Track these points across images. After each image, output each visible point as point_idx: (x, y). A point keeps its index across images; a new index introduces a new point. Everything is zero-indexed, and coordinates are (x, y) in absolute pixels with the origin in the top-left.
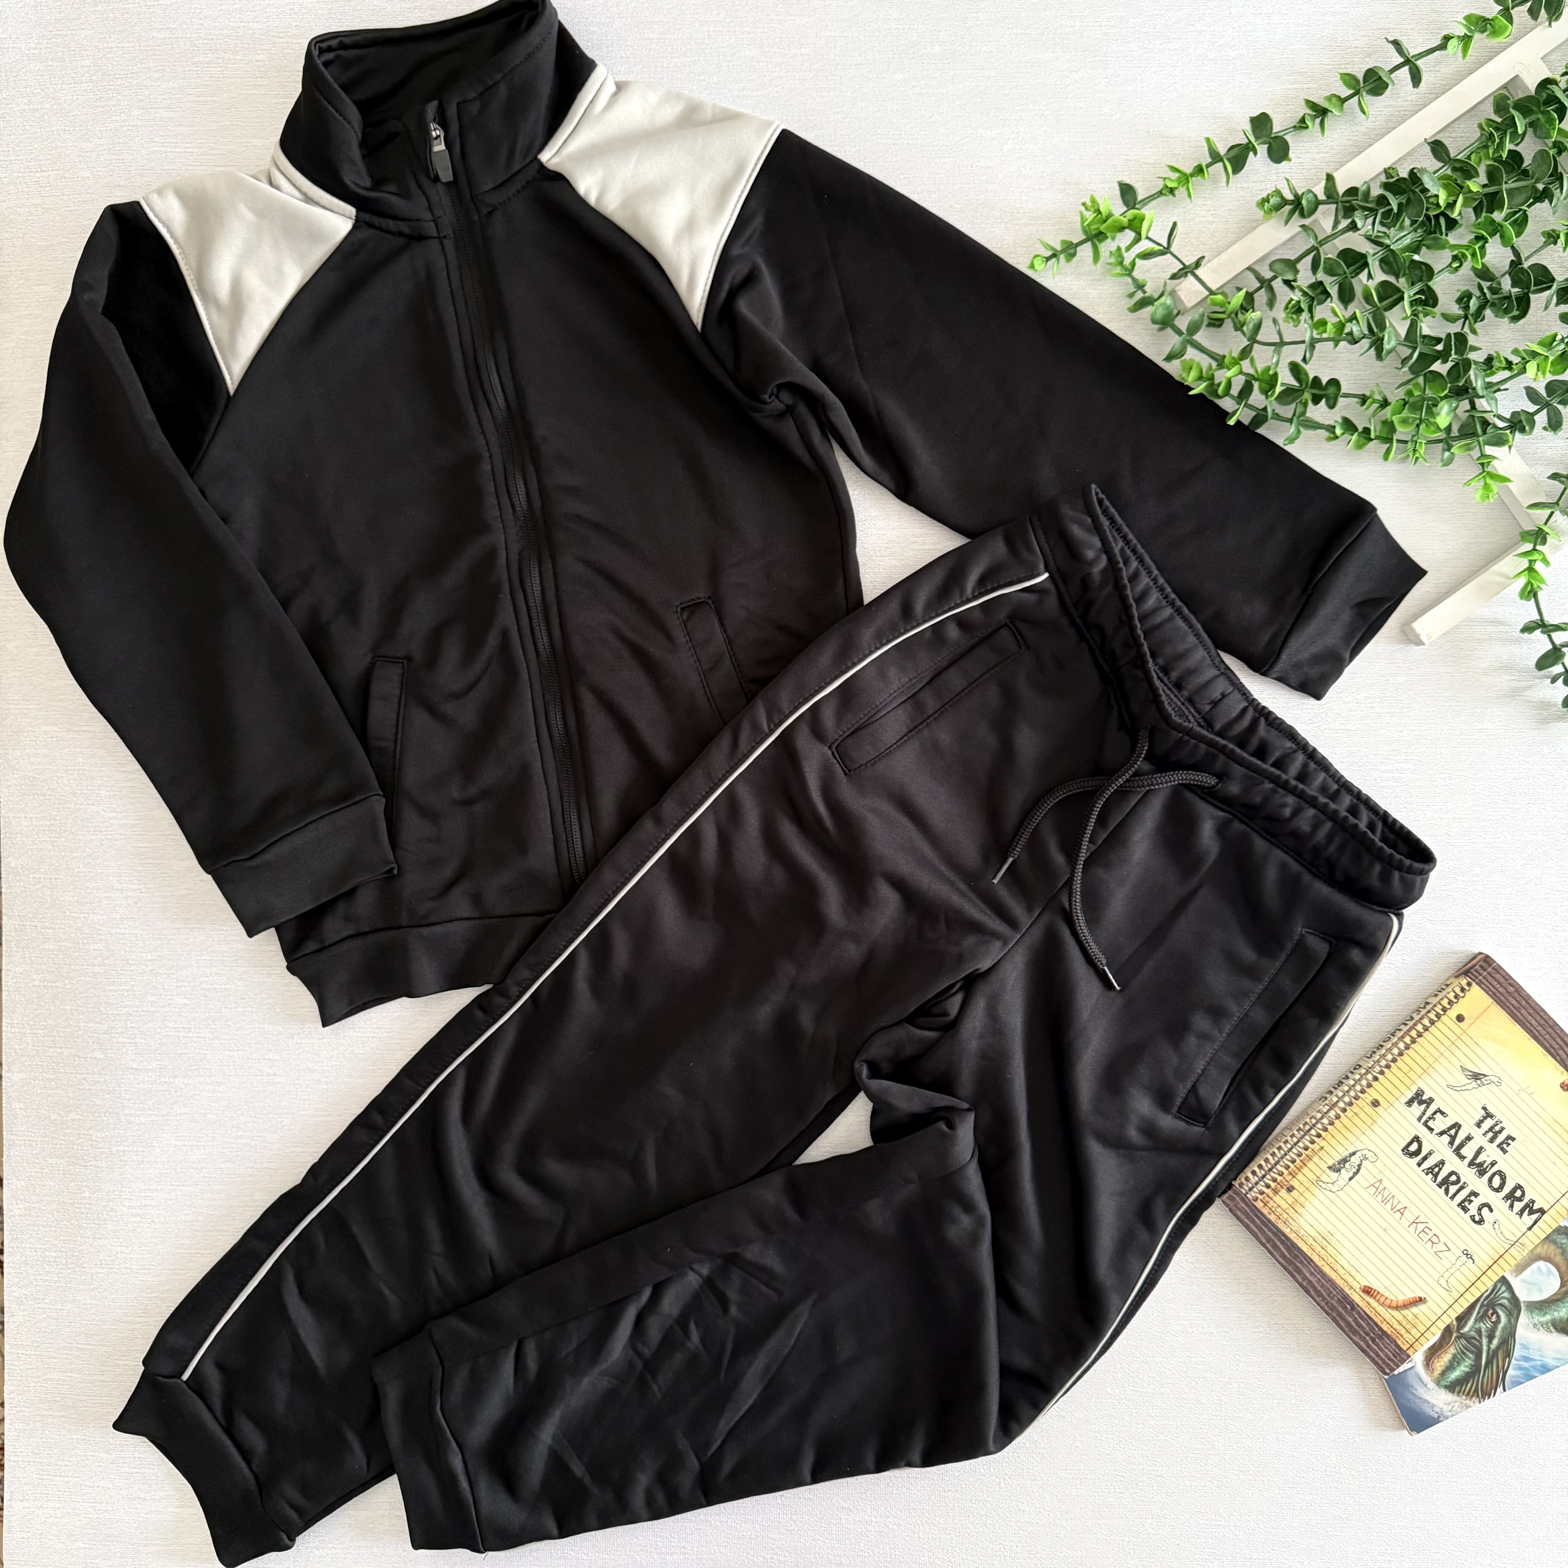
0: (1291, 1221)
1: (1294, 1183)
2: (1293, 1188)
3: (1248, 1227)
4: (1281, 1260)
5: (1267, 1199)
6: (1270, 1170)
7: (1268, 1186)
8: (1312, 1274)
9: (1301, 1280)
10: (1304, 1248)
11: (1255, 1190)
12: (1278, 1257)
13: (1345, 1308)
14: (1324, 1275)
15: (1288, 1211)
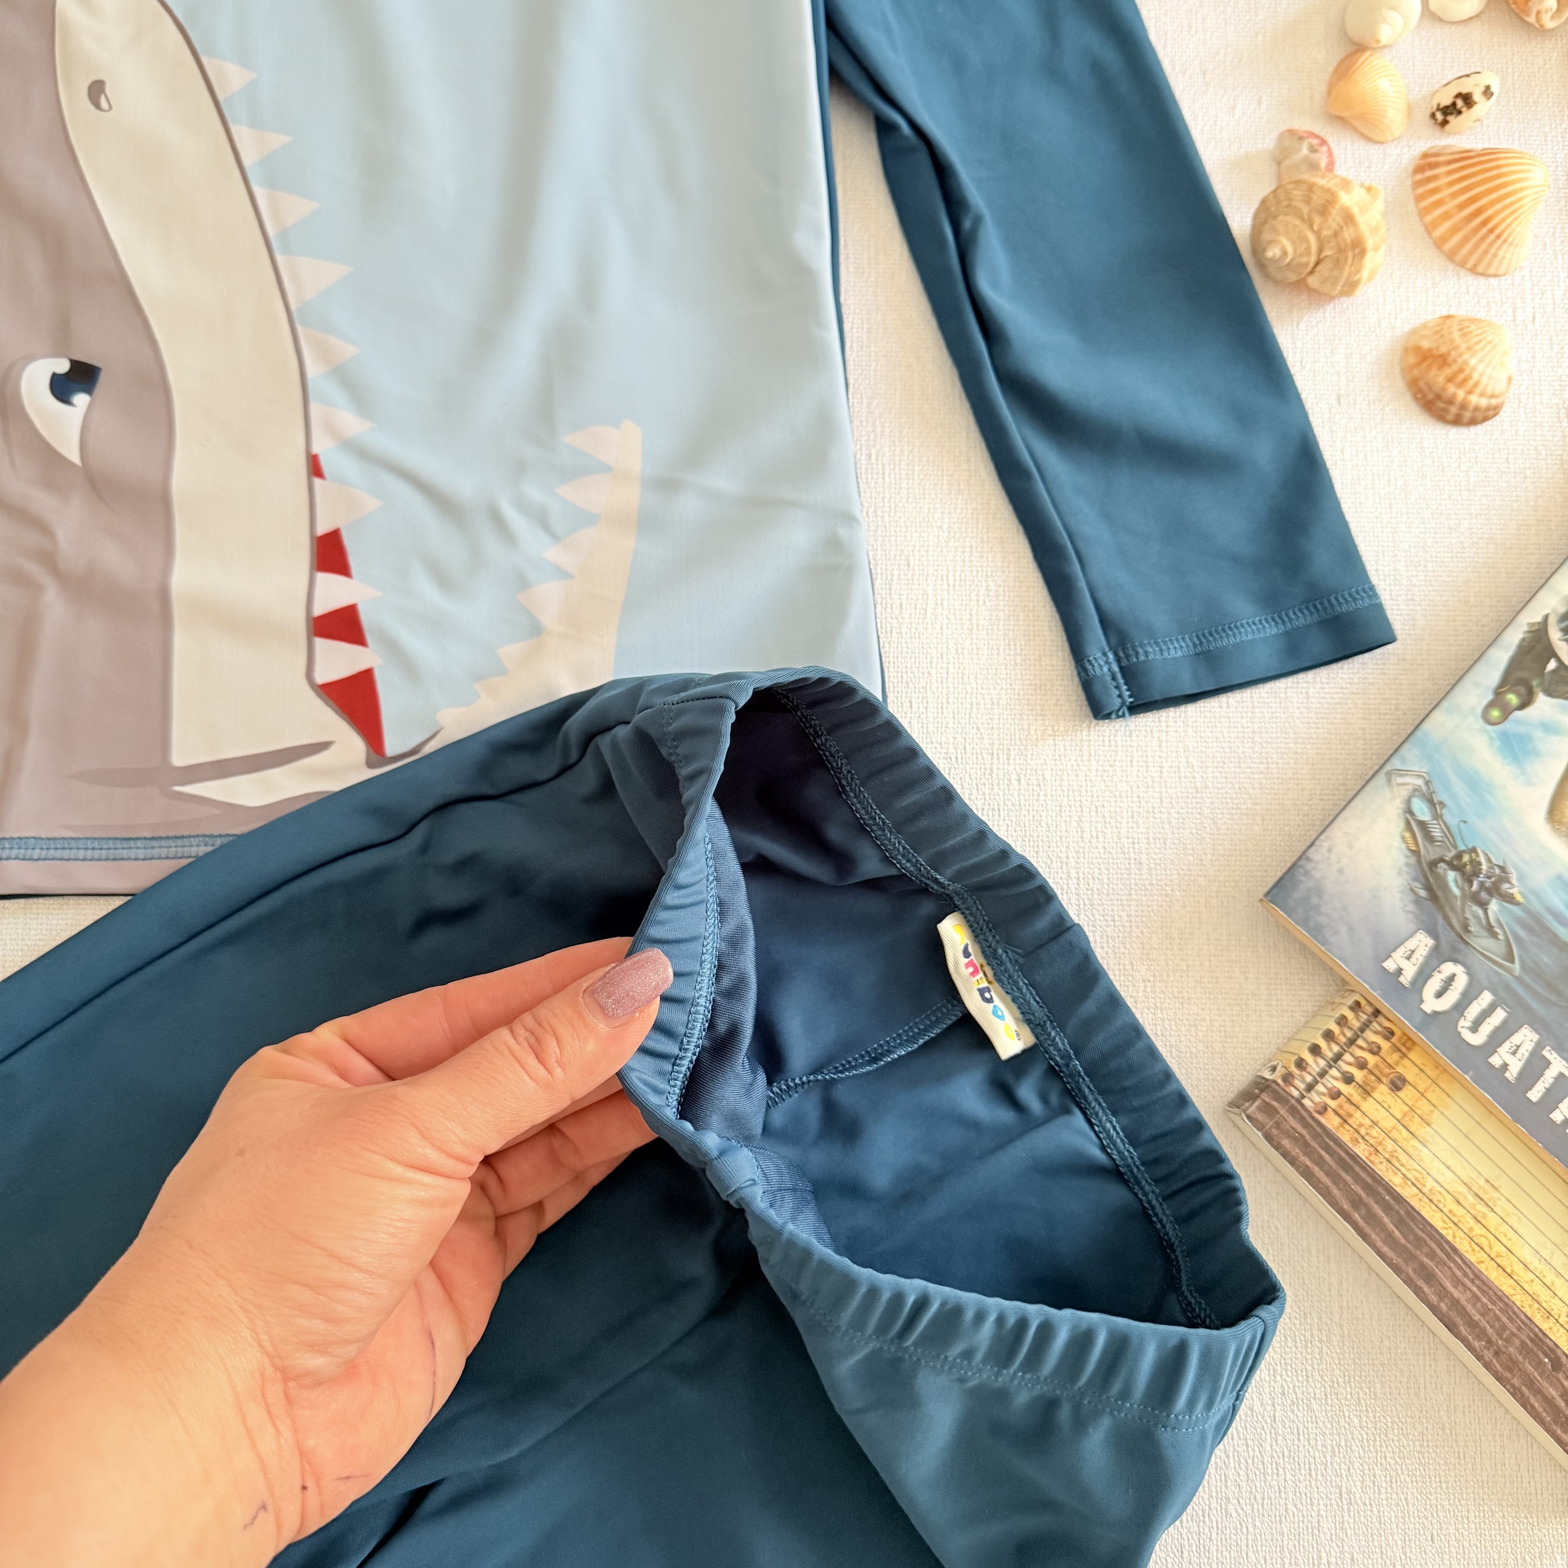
0: (1403, 1157)
1: (1406, 1069)
2: (1404, 1081)
3: (1307, 1174)
4: (1385, 1249)
5: (1347, 1106)
6: (1352, 1042)
7: (1348, 1079)
8: (1457, 1282)
9: (1434, 1299)
10: (1437, 1221)
11: (1320, 1088)
12: (1379, 1244)
13: (1539, 1364)
14: (1486, 1286)
15: (1394, 1134)
